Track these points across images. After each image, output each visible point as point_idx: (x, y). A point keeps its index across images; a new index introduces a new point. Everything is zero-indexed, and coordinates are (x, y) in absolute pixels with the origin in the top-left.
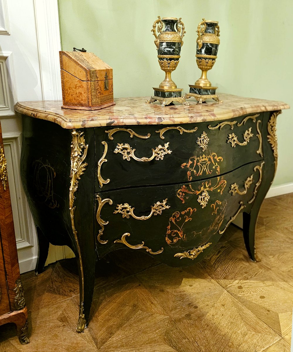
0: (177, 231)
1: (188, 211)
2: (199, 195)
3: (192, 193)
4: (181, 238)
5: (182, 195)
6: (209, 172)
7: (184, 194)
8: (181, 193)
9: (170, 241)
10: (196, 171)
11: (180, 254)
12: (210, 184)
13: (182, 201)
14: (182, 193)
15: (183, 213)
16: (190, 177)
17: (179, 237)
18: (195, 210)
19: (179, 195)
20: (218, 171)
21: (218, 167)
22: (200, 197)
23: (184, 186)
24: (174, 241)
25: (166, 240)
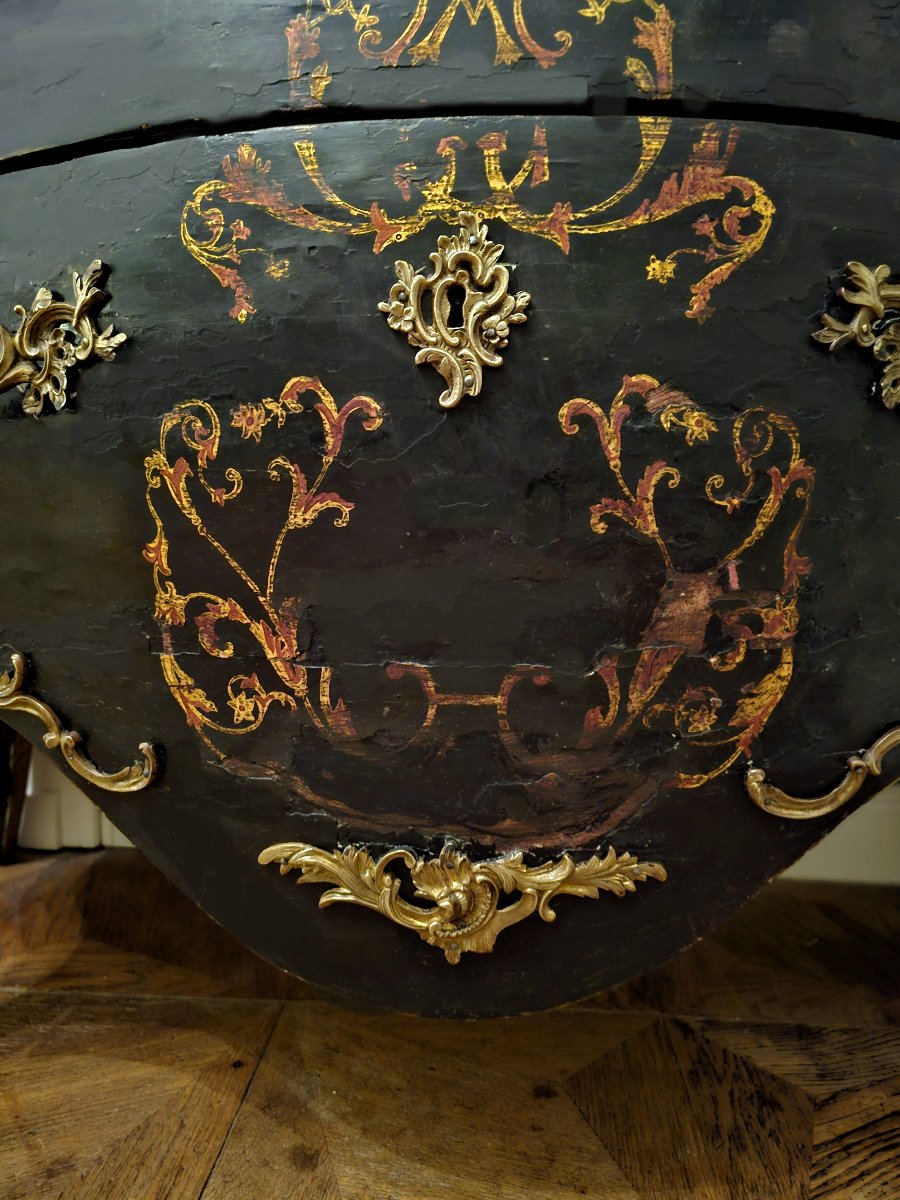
0: (233, 611)
1: (294, 406)
2: (397, 250)
3: (320, 224)
4: (300, 701)
5: (226, 238)
6: (533, 46)
7: (242, 230)
8: (215, 219)
9: (199, 695)
10: (375, 19)
11: (303, 854)
12: (540, 168)
13: (226, 296)
14: (229, 220)
15: (251, 421)
16: (310, 64)
17: (272, 682)
18: (368, 418)
19: (201, 233)
20: (646, 56)
21: (649, 16)
22: (409, 278)
23: (245, 151)
24: (241, 716)
25: (170, 678)
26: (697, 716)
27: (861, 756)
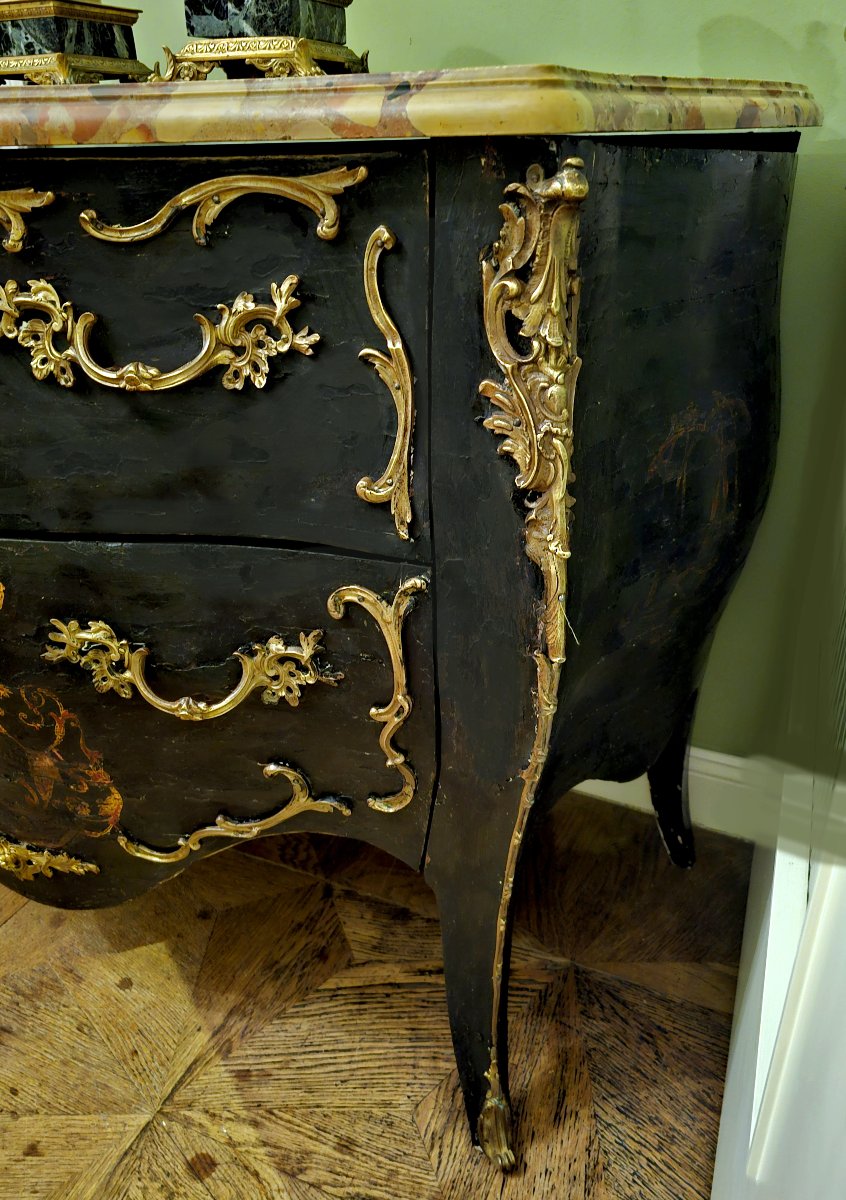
26: (79, 808)
27: (187, 839)
